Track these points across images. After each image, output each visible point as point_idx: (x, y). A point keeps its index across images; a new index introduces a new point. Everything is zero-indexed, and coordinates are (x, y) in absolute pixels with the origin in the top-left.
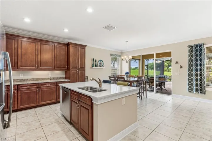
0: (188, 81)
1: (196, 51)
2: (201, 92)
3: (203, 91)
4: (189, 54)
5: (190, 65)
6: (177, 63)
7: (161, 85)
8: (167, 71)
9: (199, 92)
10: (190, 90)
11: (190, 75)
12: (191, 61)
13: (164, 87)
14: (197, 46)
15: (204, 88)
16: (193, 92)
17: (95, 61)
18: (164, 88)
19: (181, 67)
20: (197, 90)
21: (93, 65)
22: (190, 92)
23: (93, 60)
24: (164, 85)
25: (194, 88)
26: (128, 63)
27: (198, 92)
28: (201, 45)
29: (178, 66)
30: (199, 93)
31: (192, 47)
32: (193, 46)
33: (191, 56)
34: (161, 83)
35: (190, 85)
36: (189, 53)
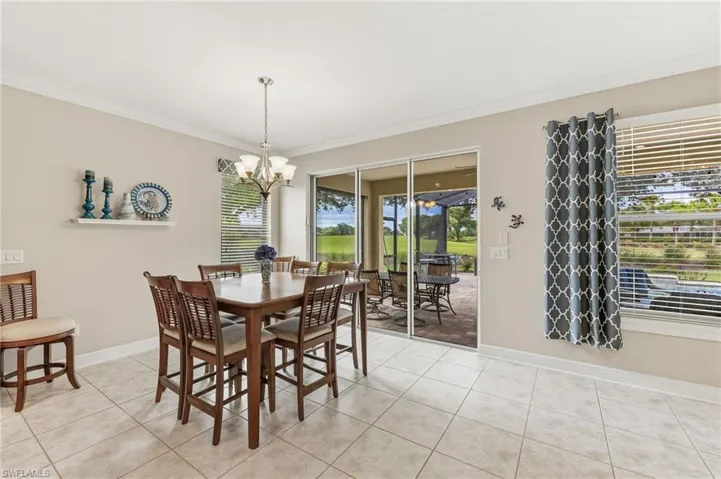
0: (545, 287)
1: (582, 147)
2: (602, 340)
3: (611, 332)
4: (551, 162)
5: (557, 215)
6: (499, 204)
7: (438, 293)
8: (456, 238)
9: (595, 338)
10: (557, 328)
11: (556, 259)
12: (558, 193)
13: (449, 302)
14: (582, 126)
15: (617, 320)
16: (568, 337)
17: (97, 186)
18: (446, 304)
19: (517, 222)
20: (585, 327)
21: (87, 210)
22: (554, 336)
23: (89, 178)
24: (449, 293)
25: (575, 318)
26: (269, 198)
27: (590, 339)
28: (600, 122)
29: (505, 215)
30: (597, 343)
31: (564, 129)
32: (568, 126)
33: (559, 172)
34: (439, 285)
35: (556, 303)
36: (550, 157)
